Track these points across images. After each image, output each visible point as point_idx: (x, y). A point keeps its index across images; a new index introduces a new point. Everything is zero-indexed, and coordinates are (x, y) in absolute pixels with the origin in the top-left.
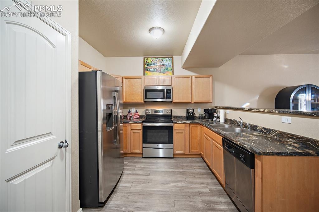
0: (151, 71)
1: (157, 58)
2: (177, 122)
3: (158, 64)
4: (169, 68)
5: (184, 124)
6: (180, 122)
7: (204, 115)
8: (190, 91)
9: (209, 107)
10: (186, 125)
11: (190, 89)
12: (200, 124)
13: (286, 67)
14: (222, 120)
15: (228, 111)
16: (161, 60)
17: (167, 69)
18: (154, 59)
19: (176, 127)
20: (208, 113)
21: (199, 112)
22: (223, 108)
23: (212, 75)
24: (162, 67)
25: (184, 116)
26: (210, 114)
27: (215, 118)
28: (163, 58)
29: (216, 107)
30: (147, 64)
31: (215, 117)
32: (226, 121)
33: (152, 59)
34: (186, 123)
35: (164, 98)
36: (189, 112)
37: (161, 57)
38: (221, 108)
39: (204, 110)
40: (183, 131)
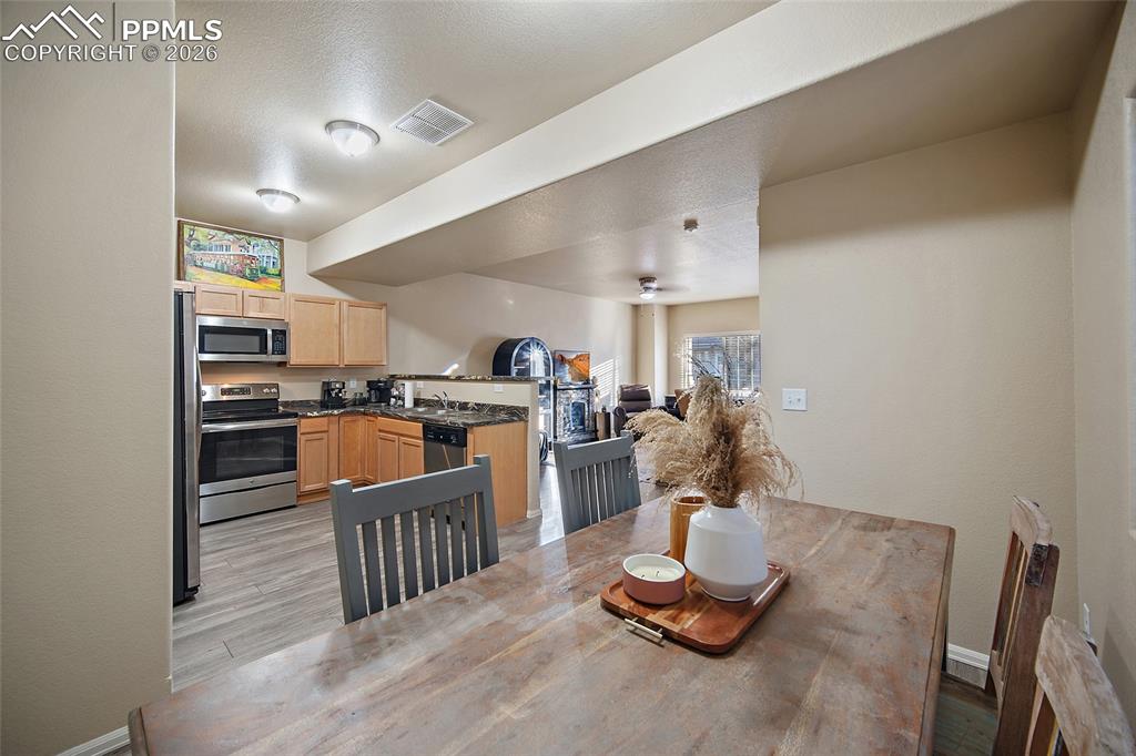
0: (207, 268)
1: (231, 233)
2: (309, 414)
3: (235, 250)
4: (272, 270)
5: (326, 419)
6: (315, 414)
7: (366, 395)
8: (336, 337)
9: (379, 375)
10: (331, 418)
11: (336, 331)
12: (364, 414)
13: (511, 302)
14: (409, 404)
15: (420, 383)
16: (244, 242)
17: (265, 269)
18: (220, 233)
19: (304, 426)
20: (379, 389)
21: (354, 388)
22: (410, 378)
23: (385, 305)
24: (248, 262)
25: (315, 401)
26: (381, 391)
27: (393, 400)
28: (250, 235)
29: (393, 376)
30: (192, 243)
31: (394, 397)
32: (417, 402)
33: (213, 232)
34: (331, 415)
35: (266, 353)
36: (333, 390)
37: (245, 234)
38: (405, 378)
39: (368, 382)
40: (324, 435)
